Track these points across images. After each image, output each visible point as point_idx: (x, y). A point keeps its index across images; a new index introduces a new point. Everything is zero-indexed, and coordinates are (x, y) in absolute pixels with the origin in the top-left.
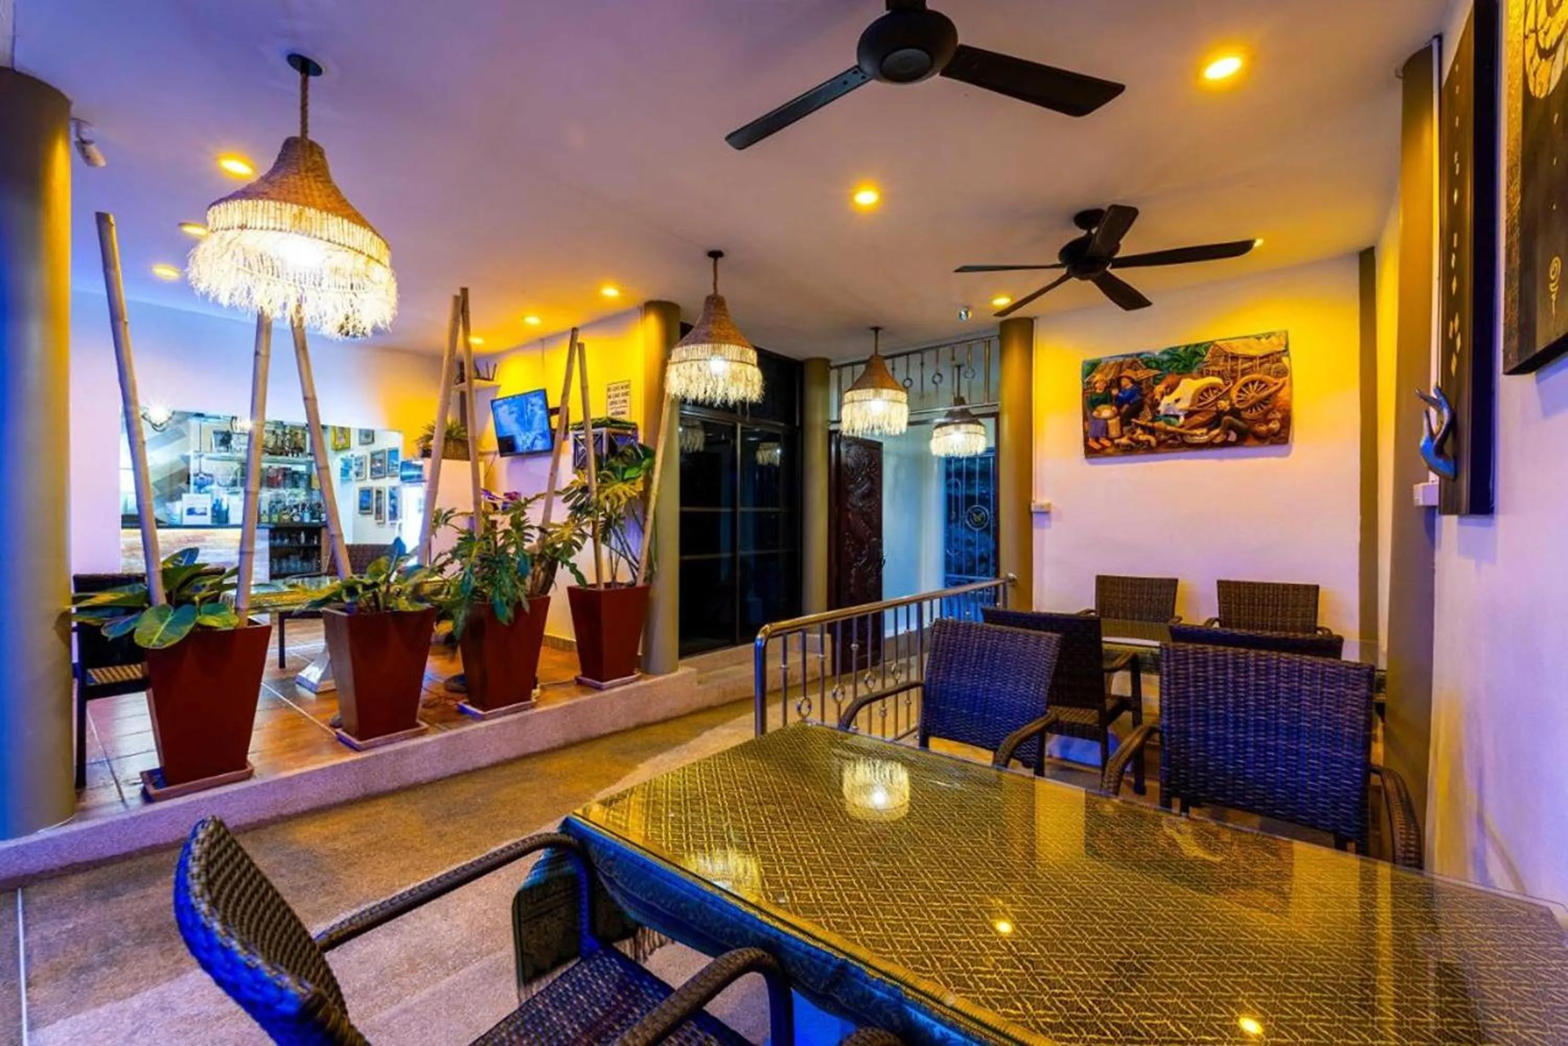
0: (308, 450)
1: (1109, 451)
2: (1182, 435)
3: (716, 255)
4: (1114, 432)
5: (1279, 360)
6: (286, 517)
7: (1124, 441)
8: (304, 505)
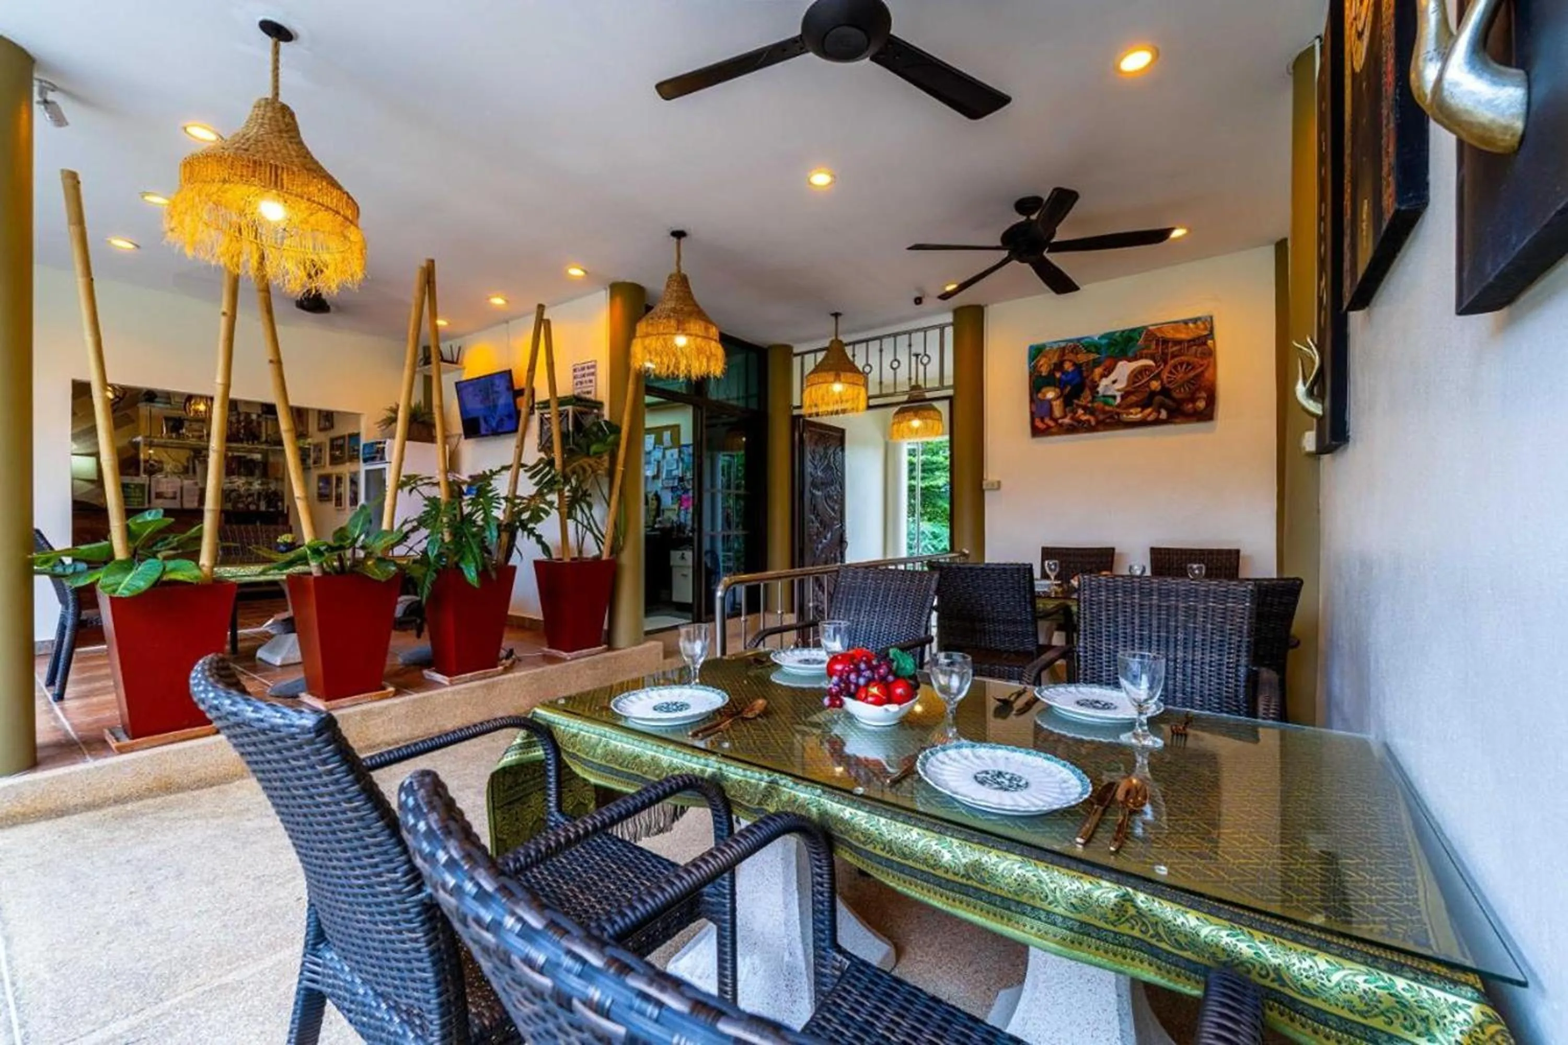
0: (264, 439)
1: (1054, 430)
2: (1118, 414)
3: (679, 235)
4: (1057, 412)
5: (1205, 343)
6: (241, 506)
7: (1067, 421)
8: (259, 494)
